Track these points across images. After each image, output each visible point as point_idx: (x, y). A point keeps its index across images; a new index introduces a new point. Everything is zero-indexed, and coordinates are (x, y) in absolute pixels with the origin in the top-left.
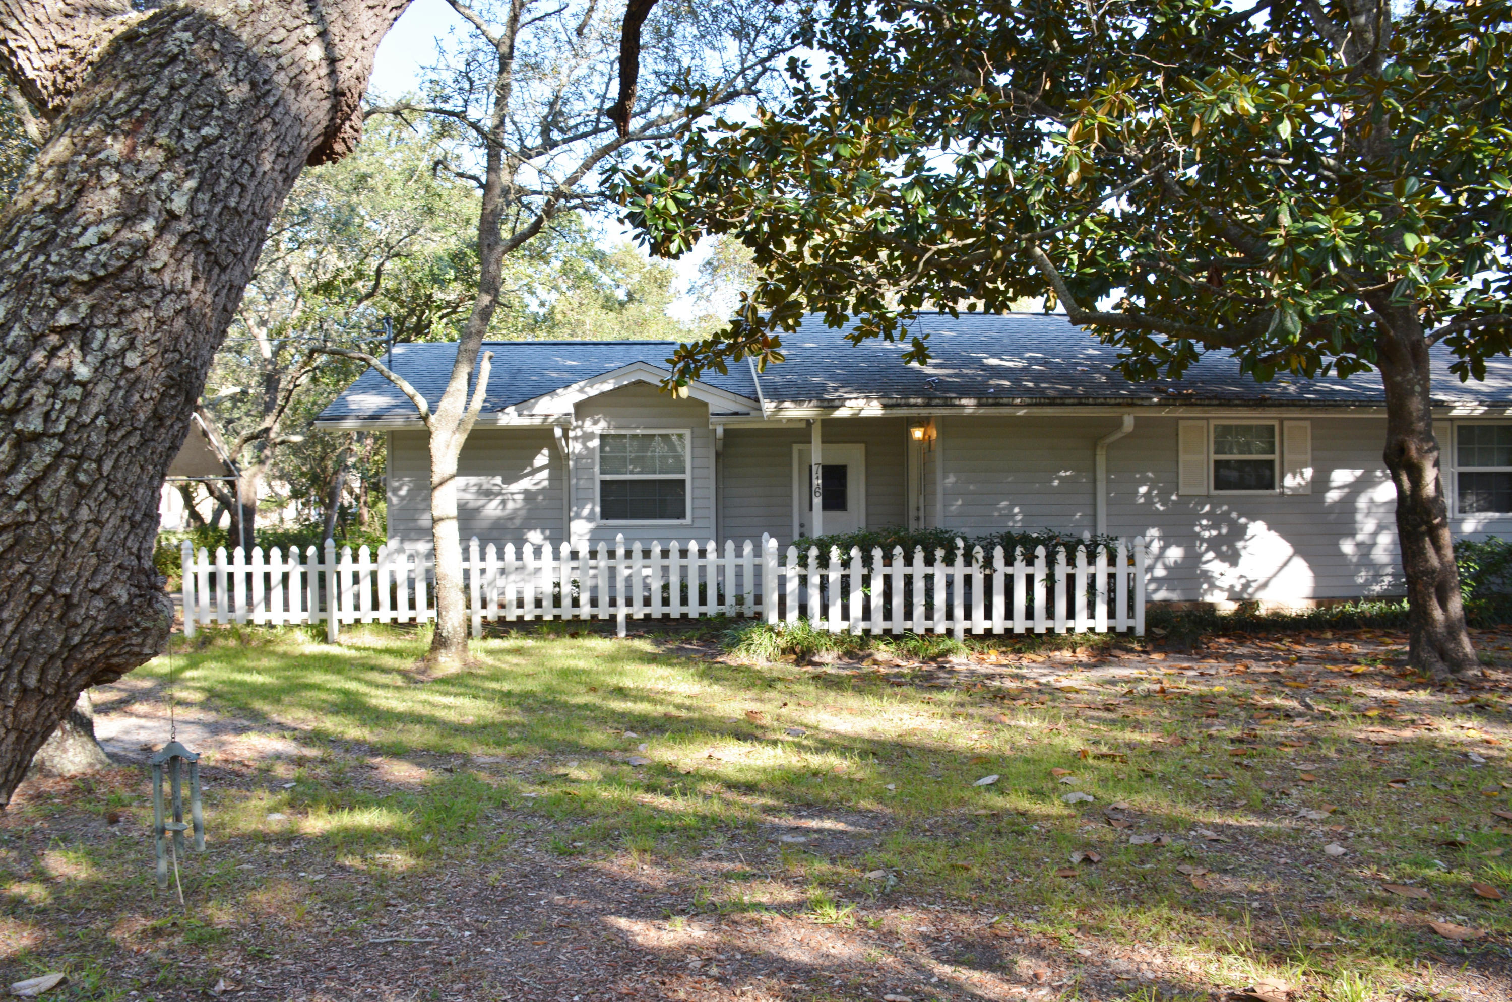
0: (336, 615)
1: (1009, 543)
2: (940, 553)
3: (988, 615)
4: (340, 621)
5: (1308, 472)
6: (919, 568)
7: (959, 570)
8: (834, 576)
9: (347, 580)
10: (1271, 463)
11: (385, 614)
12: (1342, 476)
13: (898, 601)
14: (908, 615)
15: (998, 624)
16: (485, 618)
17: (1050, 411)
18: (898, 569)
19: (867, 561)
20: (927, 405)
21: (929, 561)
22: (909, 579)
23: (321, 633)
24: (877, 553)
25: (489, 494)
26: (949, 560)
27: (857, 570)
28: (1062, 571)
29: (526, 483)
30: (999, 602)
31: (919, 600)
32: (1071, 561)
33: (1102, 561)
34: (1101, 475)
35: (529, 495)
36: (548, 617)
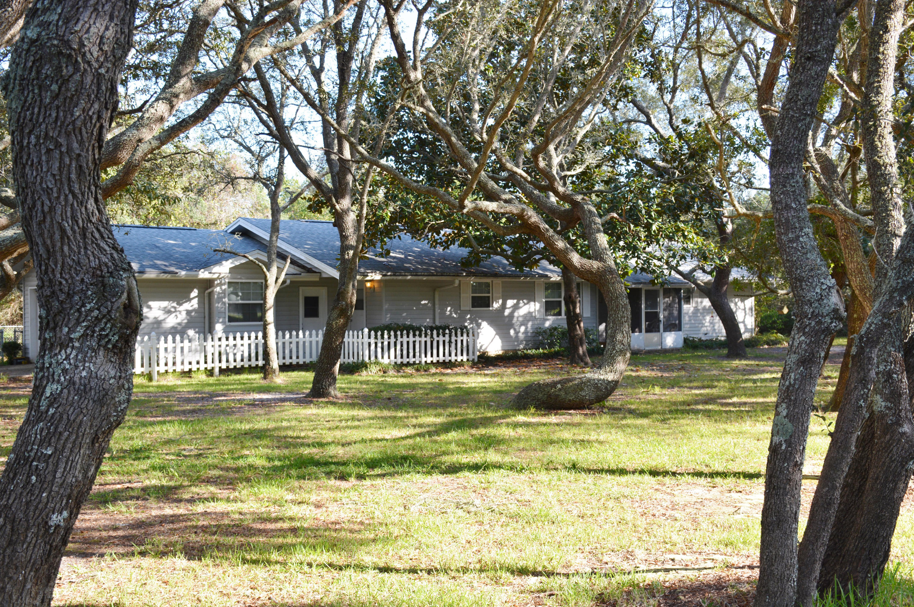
0: (157, 369)
1: (438, 328)
2: (417, 333)
3: (432, 356)
4: (158, 372)
5: (500, 301)
6: (411, 339)
7: (423, 339)
8: (386, 343)
9: (162, 351)
10: (489, 297)
11: (179, 368)
12: (510, 303)
13: (405, 352)
14: (408, 357)
15: (441, 358)
16: (220, 368)
17: (434, 278)
18: (405, 339)
19: (396, 336)
20: (394, 275)
21: (414, 336)
22: (408, 342)
23: (150, 377)
24: (399, 333)
25: (168, 312)
26: (420, 336)
27: (393, 340)
28: (453, 338)
29: (187, 306)
30: (435, 351)
31: (411, 351)
32: (456, 335)
33: (465, 335)
34: (437, 302)
35: (188, 312)
36: (246, 366)
